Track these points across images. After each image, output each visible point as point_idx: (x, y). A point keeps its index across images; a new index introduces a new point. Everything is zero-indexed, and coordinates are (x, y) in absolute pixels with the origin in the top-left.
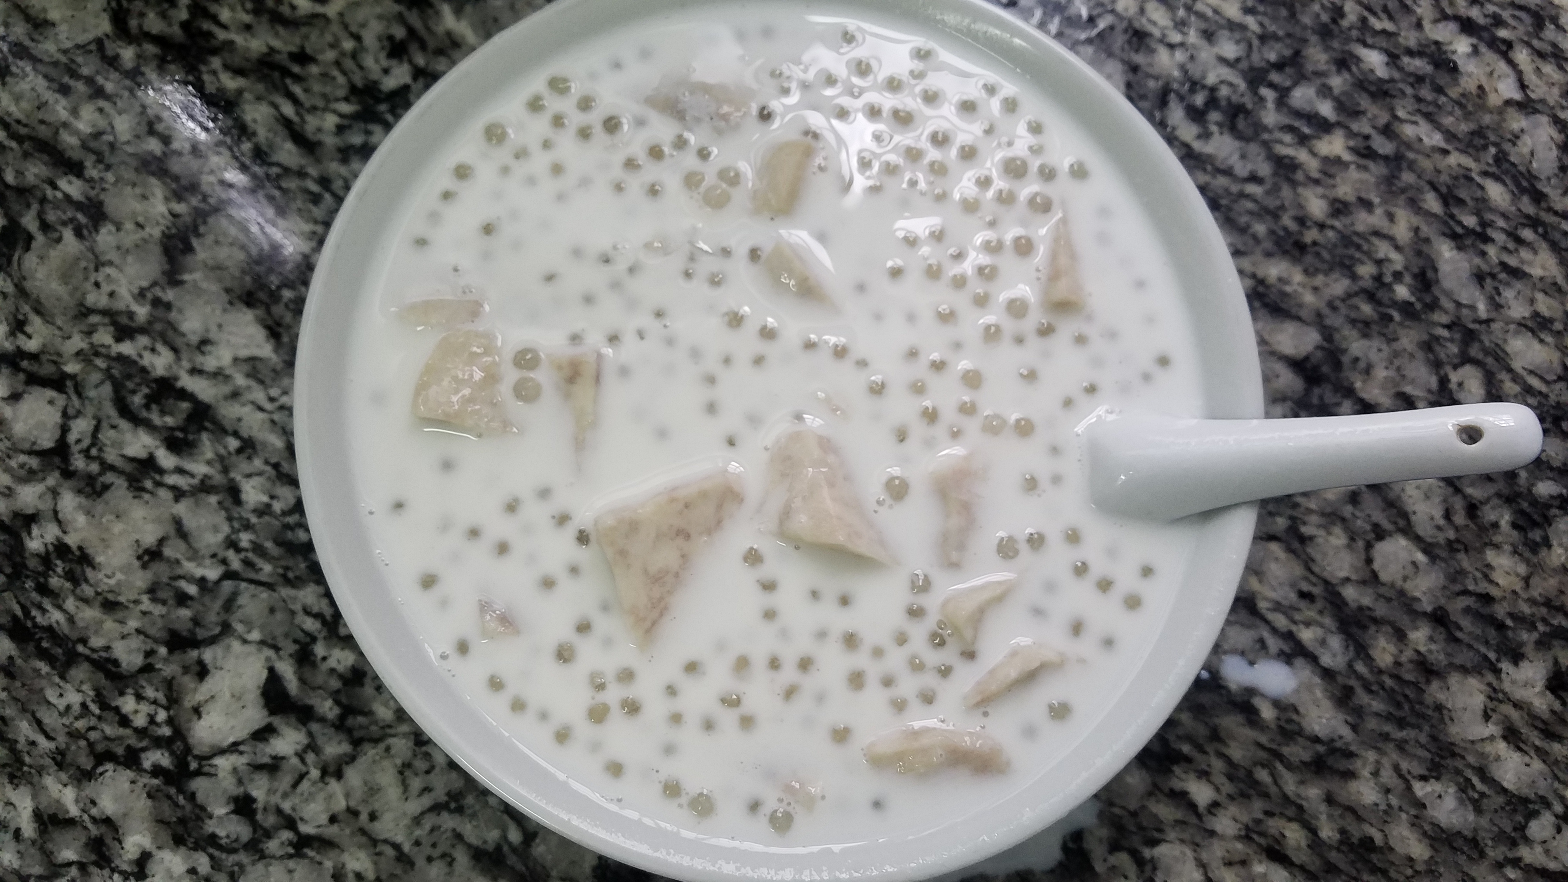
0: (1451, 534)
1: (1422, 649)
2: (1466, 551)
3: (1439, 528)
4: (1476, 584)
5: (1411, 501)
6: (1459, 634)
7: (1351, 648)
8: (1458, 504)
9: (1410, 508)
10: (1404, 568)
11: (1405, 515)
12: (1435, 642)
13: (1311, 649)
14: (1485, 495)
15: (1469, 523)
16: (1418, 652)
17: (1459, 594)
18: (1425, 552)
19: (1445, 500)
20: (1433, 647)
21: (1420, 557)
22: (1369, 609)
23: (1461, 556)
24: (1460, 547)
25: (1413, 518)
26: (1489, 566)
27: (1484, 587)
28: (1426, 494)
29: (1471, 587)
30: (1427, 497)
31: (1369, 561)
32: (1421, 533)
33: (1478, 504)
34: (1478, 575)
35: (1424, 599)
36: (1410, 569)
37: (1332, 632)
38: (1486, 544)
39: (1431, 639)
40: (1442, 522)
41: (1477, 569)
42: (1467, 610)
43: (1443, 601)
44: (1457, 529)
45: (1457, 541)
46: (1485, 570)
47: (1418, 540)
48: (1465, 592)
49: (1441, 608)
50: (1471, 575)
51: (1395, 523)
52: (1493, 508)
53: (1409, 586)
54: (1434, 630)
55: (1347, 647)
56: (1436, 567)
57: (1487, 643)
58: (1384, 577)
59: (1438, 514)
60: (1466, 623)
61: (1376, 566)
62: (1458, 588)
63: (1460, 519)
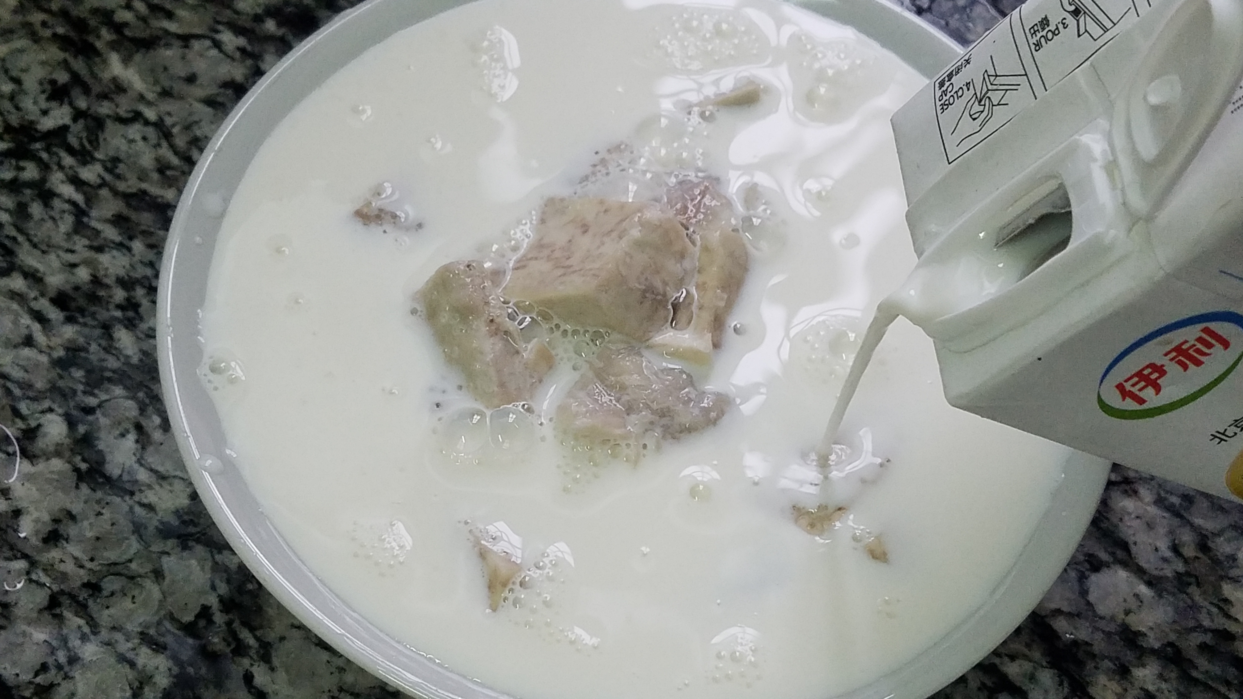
0: (1180, 567)
1: (1151, 688)
2: (1198, 585)
3: (1165, 560)
4: (1213, 621)
5: (1131, 532)
6: (1195, 674)
7: (1066, 684)
8: (1187, 537)
9: (1131, 540)
10: (1125, 601)
11: (1125, 546)
12: (1166, 681)
13: (1018, 684)
14: (1218, 527)
15: (1200, 555)
16: (1146, 691)
17: (1193, 629)
18: (1149, 584)
19: (1171, 532)
20: (1164, 686)
21: (1143, 589)
22: (1087, 643)
23: (1193, 589)
24: (1193, 580)
25: (1134, 549)
26: (1226, 601)
27: (1221, 623)
28: (1148, 524)
29: (1206, 623)
30: (1150, 526)
31: (1084, 593)
32: (1145, 565)
33: (1210, 535)
34: (1215, 610)
35: (1151, 634)
36: (1133, 604)
37: (1042, 666)
38: (1222, 578)
39: (1161, 676)
40: (1168, 554)
41: (1211, 603)
42: (1203, 647)
43: (1173, 637)
44: (1186, 561)
45: (1188, 574)
46: (1221, 604)
47: (1140, 572)
48: (1199, 628)
49: (1171, 644)
50: (1205, 610)
51: (1113, 554)
52: (1229, 541)
53: (1132, 620)
54: (1164, 667)
55: (1061, 684)
56: (1162, 601)
57: (1228, 684)
58: (1102, 609)
59: (1163, 545)
60: (1203, 663)
61: (1092, 598)
62: (1192, 624)
63: (1189, 551)
